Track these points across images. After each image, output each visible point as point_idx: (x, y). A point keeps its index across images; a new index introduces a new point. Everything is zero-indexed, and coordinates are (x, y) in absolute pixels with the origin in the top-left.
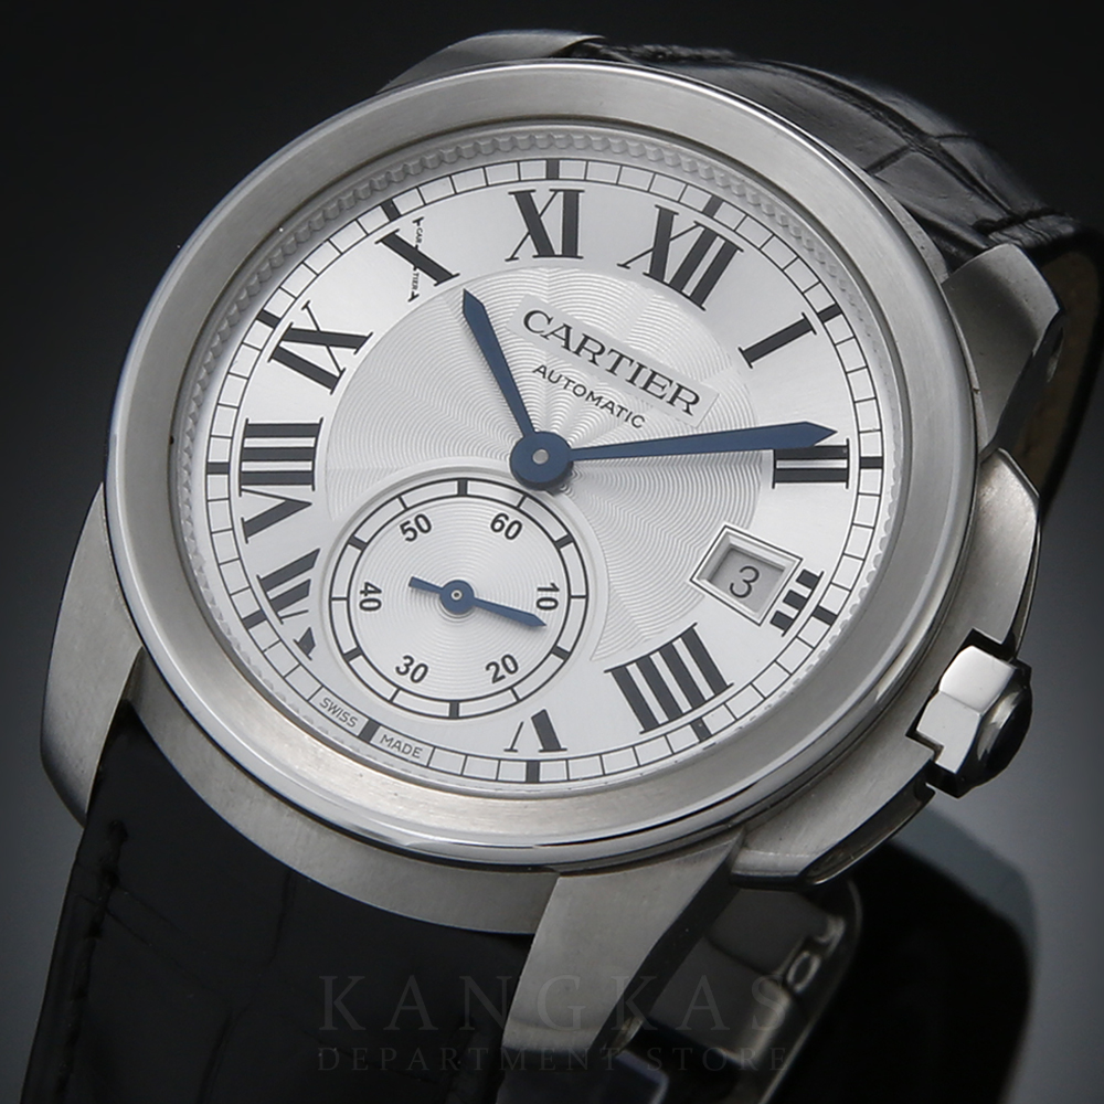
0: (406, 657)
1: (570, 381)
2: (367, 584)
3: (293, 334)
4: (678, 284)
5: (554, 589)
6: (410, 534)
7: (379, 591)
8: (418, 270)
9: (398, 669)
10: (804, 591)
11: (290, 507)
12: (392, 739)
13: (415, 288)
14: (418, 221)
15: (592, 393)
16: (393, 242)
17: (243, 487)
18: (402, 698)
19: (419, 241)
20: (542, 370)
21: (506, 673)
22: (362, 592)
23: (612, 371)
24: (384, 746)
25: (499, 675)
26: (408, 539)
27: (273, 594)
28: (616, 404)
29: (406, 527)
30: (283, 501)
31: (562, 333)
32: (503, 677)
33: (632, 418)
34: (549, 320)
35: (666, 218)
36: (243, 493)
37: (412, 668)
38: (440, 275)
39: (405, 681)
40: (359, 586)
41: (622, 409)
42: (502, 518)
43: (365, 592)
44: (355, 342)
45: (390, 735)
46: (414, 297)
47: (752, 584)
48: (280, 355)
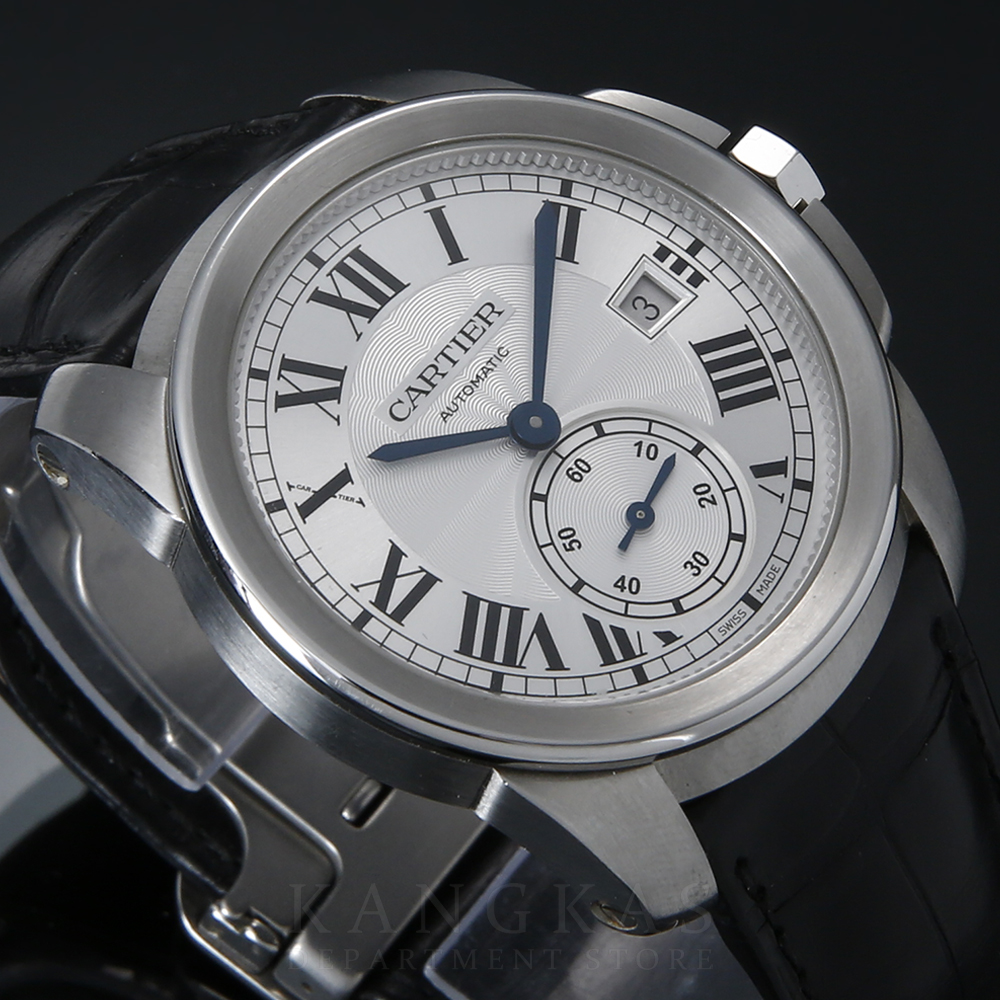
0: (685, 566)
1: (458, 396)
2: (616, 585)
3: (381, 602)
4: (384, 300)
5: (639, 444)
6: (575, 545)
7: (623, 578)
8: (336, 494)
9: (695, 575)
10: (672, 259)
11: (541, 630)
12: (761, 586)
13: (352, 499)
14: (290, 487)
15: (472, 382)
16: (306, 509)
17: (517, 664)
18: (722, 575)
19: (309, 489)
20: (445, 416)
21: (710, 494)
22: (622, 591)
23: (455, 363)
24: (766, 593)
25: (711, 499)
26: (579, 547)
27: (619, 656)
28: (484, 365)
29: (568, 547)
30: (535, 636)
31: (414, 394)
32: (712, 496)
33: (500, 354)
34: (400, 402)
35: (319, 297)
36: (523, 665)
37: (695, 563)
38: (344, 478)
39: (706, 572)
40: (617, 592)
41: (490, 361)
42: (570, 472)
43: (623, 588)
44: (396, 555)
45: (757, 586)
46: (361, 502)
47: (648, 303)
48: (399, 615)
